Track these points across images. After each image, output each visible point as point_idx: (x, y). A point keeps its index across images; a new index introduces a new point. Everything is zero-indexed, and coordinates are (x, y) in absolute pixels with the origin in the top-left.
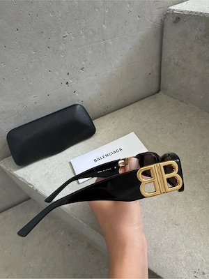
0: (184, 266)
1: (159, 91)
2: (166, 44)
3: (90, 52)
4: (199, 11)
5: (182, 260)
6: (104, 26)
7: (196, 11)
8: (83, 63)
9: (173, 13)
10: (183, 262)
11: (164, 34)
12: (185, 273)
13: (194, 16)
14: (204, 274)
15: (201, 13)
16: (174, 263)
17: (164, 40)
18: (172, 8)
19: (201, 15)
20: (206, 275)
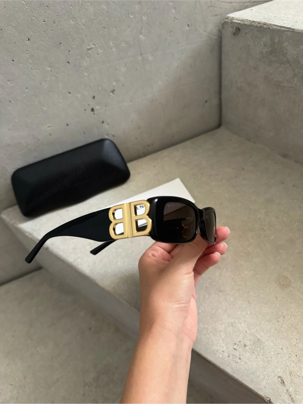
0: (223, 337)
1: (219, 125)
2: (225, 63)
3: (123, 69)
4: (263, 21)
5: (221, 331)
6: (141, 37)
7: (259, 21)
8: (114, 84)
9: (232, 22)
10: (222, 333)
11: (223, 49)
12: (223, 345)
13: (257, 27)
14: (245, 346)
15: (265, 24)
16: (211, 334)
17: (223, 56)
18: (231, 15)
19: (265, 26)
20: (247, 348)
